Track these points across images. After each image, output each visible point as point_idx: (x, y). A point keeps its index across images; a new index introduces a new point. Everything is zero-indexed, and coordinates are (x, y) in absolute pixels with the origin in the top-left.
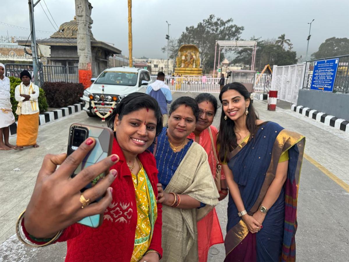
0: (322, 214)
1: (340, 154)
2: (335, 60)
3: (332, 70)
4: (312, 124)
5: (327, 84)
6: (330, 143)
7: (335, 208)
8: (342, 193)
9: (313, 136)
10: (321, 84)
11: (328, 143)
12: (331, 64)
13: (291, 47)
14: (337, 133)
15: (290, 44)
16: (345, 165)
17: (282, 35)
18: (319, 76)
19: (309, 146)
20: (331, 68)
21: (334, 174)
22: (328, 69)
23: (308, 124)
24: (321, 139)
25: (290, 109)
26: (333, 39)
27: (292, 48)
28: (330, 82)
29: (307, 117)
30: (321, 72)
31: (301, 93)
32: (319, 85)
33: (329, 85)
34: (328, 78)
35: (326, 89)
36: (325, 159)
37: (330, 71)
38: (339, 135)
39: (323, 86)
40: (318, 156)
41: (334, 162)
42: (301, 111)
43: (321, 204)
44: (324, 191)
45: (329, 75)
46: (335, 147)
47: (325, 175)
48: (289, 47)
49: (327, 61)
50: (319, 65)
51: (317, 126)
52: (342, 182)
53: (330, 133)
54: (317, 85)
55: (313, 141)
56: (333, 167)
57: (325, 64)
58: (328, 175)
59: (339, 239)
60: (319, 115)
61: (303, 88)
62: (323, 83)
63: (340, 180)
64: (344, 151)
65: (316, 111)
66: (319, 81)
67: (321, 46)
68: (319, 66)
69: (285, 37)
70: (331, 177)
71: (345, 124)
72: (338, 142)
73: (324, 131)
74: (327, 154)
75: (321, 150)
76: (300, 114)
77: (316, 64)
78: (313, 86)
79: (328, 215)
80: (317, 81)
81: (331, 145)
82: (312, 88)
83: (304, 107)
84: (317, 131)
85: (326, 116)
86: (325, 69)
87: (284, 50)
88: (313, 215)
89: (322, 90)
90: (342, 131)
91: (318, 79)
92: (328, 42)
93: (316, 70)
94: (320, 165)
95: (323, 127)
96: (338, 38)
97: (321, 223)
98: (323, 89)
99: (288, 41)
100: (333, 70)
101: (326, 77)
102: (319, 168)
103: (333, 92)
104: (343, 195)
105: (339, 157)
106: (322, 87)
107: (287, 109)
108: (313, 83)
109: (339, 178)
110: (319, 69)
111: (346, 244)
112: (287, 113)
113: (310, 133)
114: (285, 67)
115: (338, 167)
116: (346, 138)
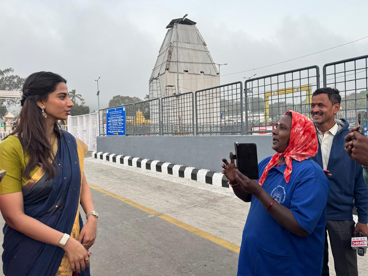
0: (134, 240)
1: (140, 186)
2: (123, 108)
3: (121, 117)
4: (113, 166)
5: (120, 129)
6: (131, 179)
7: (144, 232)
8: (147, 217)
9: (116, 176)
10: (115, 130)
11: (129, 179)
12: (120, 112)
13: (83, 102)
14: (135, 170)
15: (82, 99)
16: (145, 193)
17: (73, 90)
18: (112, 123)
19: (114, 185)
20: (120, 115)
21: (138, 203)
22: (118, 116)
23: (110, 167)
24: (123, 177)
25: (91, 157)
26: (119, 96)
27: (85, 103)
28: (122, 127)
29: (108, 161)
30: (113, 119)
31: (99, 140)
32: (114, 130)
33: (121, 129)
34: (120, 124)
35: (120, 134)
36: (129, 193)
37: (121, 118)
38: (137, 171)
39: (117, 131)
40: (123, 192)
41: (136, 193)
42: (101, 157)
43: (132, 233)
44: (133, 220)
45: (120, 121)
46: (135, 181)
47: (131, 206)
48: (82, 102)
49: (116, 109)
50: (110, 112)
51: (118, 168)
52: (146, 208)
53: (130, 171)
54: (111, 131)
55: (116, 180)
56: (136, 197)
57: (115, 112)
58: (134, 205)
59: (152, 257)
60: (118, 158)
61: (100, 135)
62: (117, 129)
63: (144, 207)
64: (143, 183)
65: (115, 154)
66: (112, 127)
67: (110, 102)
68: (111, 114)
69: (76, 92)
70: (136, 207)
71: (140, 161)
72: (138, 177)
73: (124, 170)
74: (130, 188)
75: (125, 186)
76: (101, 160)
77: (108, 113)
78: (109, 132)
79: (139, 240)
80: (111, 127)
81: (132, 180)
82: (108, 134)
83: (104, 153)
84: (119, 172)
85: (124, 157)
86: (116, 116)
87: (77, 105)
88: (126, 245)
89: (116, 135)
90: (139, 168)
91: (112, 125)
92: (115, 99)
93: (109, 117)
94: (126, 199)
95: (123, 168)
96: (122, 96)
97: (135, 249)
98: (118, 134)
99: (79, 96)
100: (123, 117)
101: (118, 123)
102: (125, 202)
103: (126, 136)
104: (148, 218)
105: (140, 189)
106: (116, 133)
107: (88, 157)
108: (108, 130)
109: (143, 205)
110: (111, 116)
111: (158, 259)
112: (89, 160)
113: (113, 174)
114: (80, 117)
115: (141, 196)
116: (143, 173)
